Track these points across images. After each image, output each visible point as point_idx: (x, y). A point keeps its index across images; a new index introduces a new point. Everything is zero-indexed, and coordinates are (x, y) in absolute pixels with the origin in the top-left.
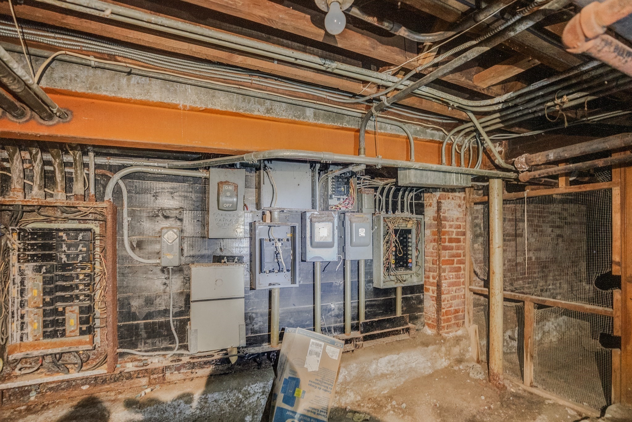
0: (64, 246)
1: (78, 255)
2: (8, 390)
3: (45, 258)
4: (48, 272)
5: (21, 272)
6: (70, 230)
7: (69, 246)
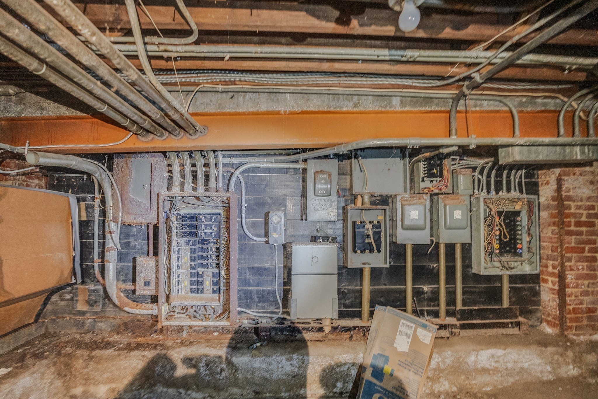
0: (203, 226)
1: (211, 233)
2: (171, 326)
3: (191, 234)
4: (194, 245)
5: (178, 244)
6: (206, 214)
7: (206, 226)
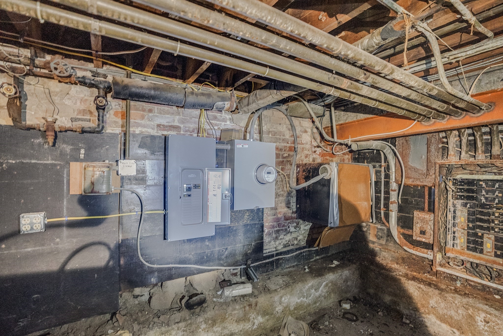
0: (483, 191)
1: (494, 199)
3: (468, 198)
4: (471, 207)
5: (454, 206)
6: (488, 180)
7: (487, 192)
